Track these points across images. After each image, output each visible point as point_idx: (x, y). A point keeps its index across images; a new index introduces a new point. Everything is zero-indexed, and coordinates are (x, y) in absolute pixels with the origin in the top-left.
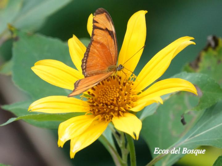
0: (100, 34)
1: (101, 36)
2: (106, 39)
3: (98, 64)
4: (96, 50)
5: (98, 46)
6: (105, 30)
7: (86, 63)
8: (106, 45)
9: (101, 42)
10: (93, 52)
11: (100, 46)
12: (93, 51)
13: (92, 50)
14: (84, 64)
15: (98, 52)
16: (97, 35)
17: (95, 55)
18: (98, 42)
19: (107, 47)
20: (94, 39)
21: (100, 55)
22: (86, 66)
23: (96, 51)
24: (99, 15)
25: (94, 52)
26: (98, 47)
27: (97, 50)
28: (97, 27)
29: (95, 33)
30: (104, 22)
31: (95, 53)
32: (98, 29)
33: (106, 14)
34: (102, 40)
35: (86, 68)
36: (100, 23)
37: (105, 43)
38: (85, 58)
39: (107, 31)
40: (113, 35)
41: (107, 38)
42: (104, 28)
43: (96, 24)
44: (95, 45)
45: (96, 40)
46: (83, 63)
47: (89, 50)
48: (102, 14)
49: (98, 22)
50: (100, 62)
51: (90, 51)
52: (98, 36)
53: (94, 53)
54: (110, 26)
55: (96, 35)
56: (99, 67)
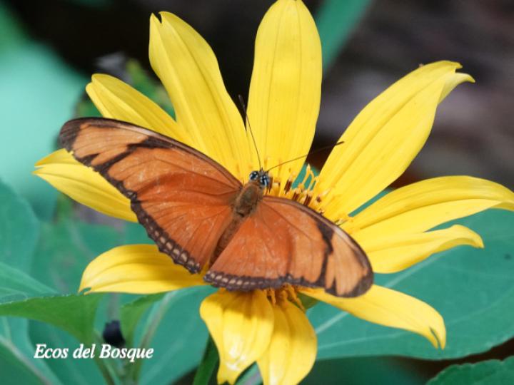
0: (134, 166)
1: (140, 169)
2: (158, 162)
3: (205, 222)
4: (165, 204)
5: (159, 191)
6: (131, 150)
7: (175, 245)
8: (173, 173)
9: (157, 179)
10: (163, 214)
11: (163, 187)
12: (160, 211)
13: (155, 213)
14: (176, 251)
15: (175, 200)
16: (129, 176)
17: (175, 214)
18: (151, 185)
19: (181, 172)
20: (135, 189)
21: (186, 204)
22: (185, 252)
23: (170, 204)
24: (78, 140)
25: (166, 209)
26: (160, 194)
27: (167, 200)
28: (107, 164)
29: (118, 177)
30: (107, 141)
31: (170, 208)
32: (115, 165)
33: (91, 123)
34: (152, 174)
35: (188, 255)
36: (103, 150)
37: (167, 170)
38: (163, 240)
39: (139, 149)
40: (163, 141)
41: (156, 159)
42: (123, 150)
43: (95, 161)
44: (151, 198)
45: (140, 187)
46: (170, 253)
47: (149, 217)
48: (81, 133)
49: (95, 152)
50: (203, 214)
51: (154, 216)
52: (135, 175)
53: (168, 214)
54: (131, 134)
55: (124, 179)
56: (213, 224)
